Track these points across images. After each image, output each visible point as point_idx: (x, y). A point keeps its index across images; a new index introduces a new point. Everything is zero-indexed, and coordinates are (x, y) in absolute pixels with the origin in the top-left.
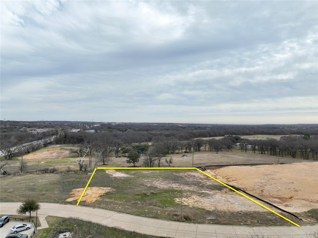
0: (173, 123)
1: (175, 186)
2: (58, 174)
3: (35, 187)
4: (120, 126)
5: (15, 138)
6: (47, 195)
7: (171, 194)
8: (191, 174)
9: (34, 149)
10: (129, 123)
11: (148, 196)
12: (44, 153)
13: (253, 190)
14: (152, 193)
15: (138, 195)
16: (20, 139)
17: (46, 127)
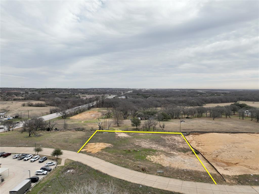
0: (194, 89)
1: (154, 146)
2: (85, 132)
3: (68, 140)
4: (147, 92)
5: (70, 103)
6: (72, 146)
7: (147, 152)
8: (174, 138)
9: (81, 111)
10: (156, 89)
11: (131, 152)
12: (86, 114)
13: (210, 155)
14: (135, 150)
15: (125, 151)
16: (74, 103)
17: (93, 93)
